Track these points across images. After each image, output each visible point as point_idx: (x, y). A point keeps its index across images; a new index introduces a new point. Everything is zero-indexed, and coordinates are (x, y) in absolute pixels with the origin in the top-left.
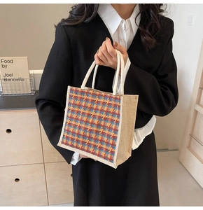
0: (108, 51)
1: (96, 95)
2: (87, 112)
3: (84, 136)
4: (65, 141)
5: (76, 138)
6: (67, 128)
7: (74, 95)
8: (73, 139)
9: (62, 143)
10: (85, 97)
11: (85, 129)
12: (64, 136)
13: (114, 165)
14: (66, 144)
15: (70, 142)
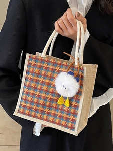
0: (68, 18)
1: (57, 64)
2: (47, 81)
3: (44, 105)
4: (21, 110)
5: (34, 107)
6: (24, 97)
7: (33, 63)
8: (30, 108)
9: (19, 112)
10: (45, 66)
11: (45, 98)
12: (20, 105)
13: (76, 133)
14: (23, 113)
15: (27, 111)
